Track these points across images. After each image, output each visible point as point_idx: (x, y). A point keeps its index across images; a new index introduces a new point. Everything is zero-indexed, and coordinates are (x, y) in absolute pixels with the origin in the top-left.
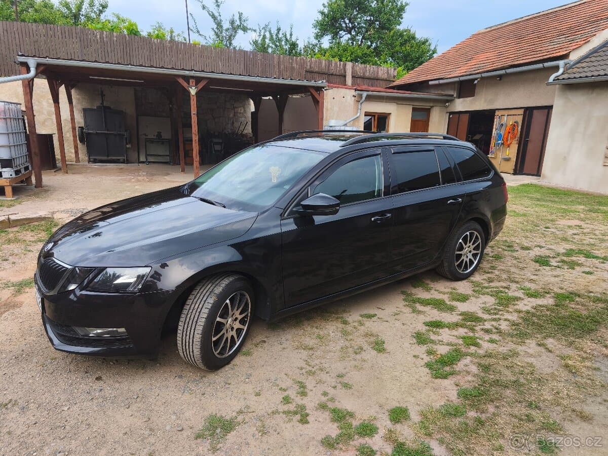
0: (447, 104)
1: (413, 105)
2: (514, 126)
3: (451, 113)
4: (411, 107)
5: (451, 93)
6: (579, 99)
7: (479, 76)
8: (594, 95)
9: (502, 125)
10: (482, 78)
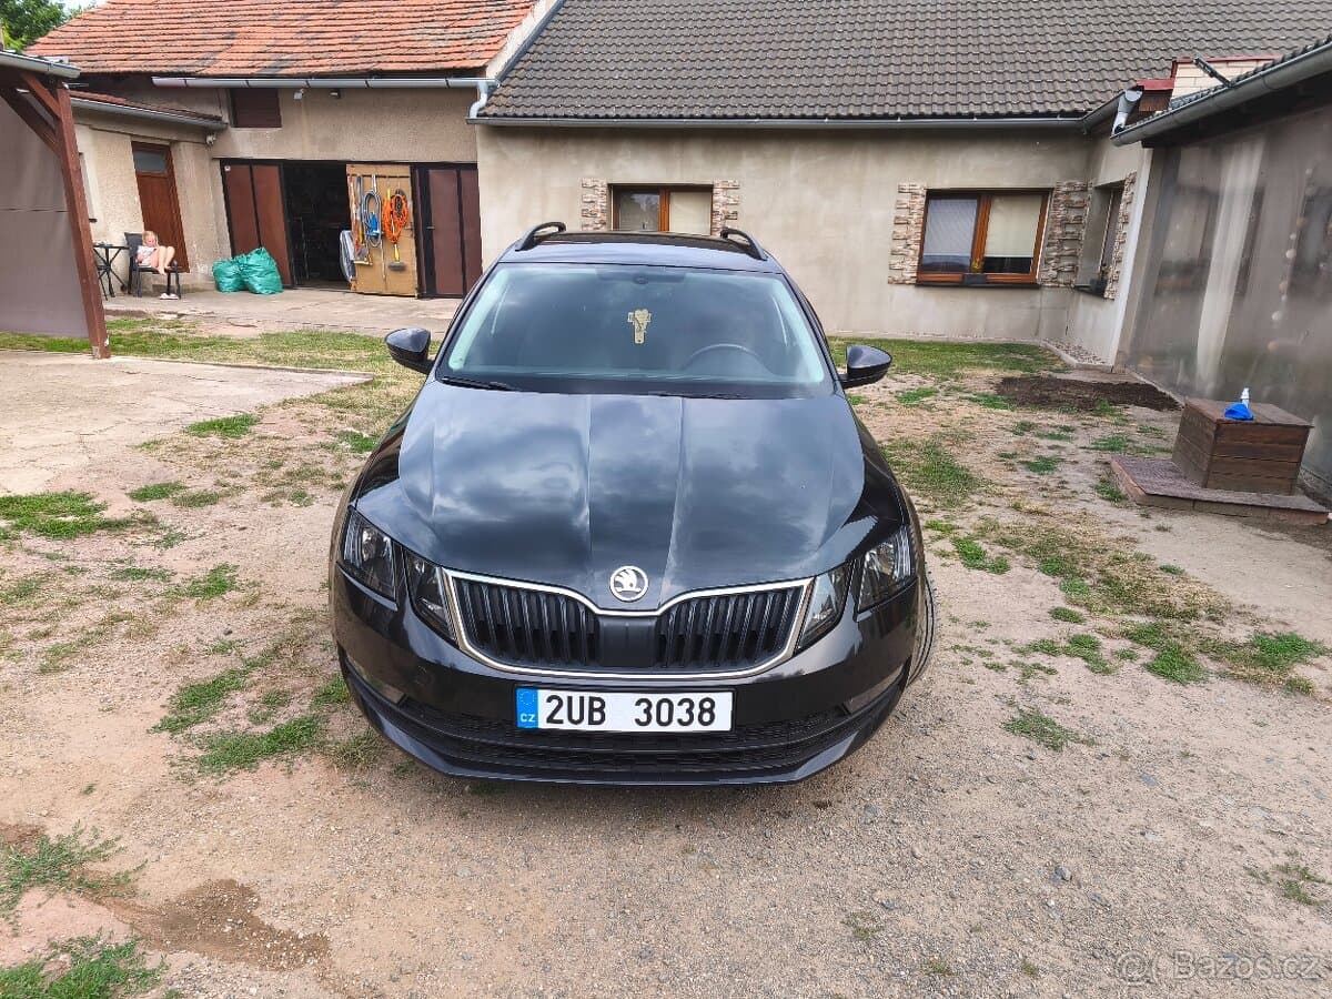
0: (210, 138)
1: (131, 135)
2: (398, 201)
3: (224, 162)
4: (128, 141)
5: (213, 111)
6: (521, 155)
7: (302, 82)
8: (545, 150)
9: (370, 196)
10: (309, 89)
